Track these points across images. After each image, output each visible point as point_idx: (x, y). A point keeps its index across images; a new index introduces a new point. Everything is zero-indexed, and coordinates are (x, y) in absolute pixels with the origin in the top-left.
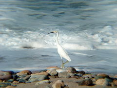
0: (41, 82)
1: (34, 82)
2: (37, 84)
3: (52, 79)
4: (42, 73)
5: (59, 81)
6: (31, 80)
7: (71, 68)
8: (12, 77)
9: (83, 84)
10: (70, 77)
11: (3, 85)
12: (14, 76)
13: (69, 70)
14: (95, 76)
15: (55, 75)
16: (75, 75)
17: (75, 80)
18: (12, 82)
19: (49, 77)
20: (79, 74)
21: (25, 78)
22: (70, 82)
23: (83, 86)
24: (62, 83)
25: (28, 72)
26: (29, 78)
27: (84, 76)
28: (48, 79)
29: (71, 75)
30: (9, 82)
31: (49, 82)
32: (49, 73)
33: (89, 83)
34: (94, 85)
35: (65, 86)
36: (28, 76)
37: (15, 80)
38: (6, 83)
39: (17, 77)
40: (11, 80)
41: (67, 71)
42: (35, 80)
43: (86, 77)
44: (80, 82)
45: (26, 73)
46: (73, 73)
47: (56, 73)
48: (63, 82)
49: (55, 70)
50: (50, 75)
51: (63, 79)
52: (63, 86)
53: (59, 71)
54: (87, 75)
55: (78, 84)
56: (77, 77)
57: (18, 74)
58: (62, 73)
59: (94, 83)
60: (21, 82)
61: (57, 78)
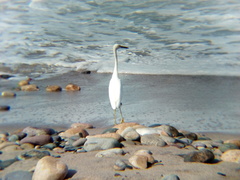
0: (105, 153)
1: (93, 150)
2: (99, 155)
3: (127, 147)
4: (108, 134)
5: (142, 152)
6: (88, 147)
7: (167, 128)
8: (51, 141)
9: (194, 158)
10: (166, 144)
11: (35, 154)
12: (54, 137)
13: (162, 131)
14: (220, 144)
16: (177, 141)
17: (175, 150)
18: (51, 149)
19: (123, 143)
21: (75, 144)
22: (165, 154)
23: (194, 164)
24: (149, 156)
25: (81, 131)
27: (196, 143)
28: (121, 146)
29: (168, 140)
30: (47, 148)
31: (123, 154)
32: (122, 134)
33: (207, 158)
34: (217, 162)
35: (156, 162)
36: (81, 140)
37: (58, 145)
38: (41, 150)
39: (60, 140)
40: (50, 145)
41: (159, 132)
42: (94, 147)
43: (200, 145)
44: (187, 156)
45: (78, 134)
46: (171, 136)
47: (137, 136)
48: (151, 154)
49: (134, 130)
50: (124, 140)
51: (150, 148)
52: (151, 161)
53: (143, 132)
54: (203, 142)
55: (182, 159)
56: (181, 145)
57: (61, 135)
58: (149, 137)
59: (217, 158)
60: (68, 150)
61: (138, 146)
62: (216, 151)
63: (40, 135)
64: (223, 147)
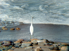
1: (24, 47)
2: (26, 48)
3: (34, 46)
4: (28, 42)
5: (38, 47)
6: (22, 46)
7: (45, 40)
8: (11, 45)
9: (53, 49)
10: (45, 45)
11: (6, 49)
13: (44, 41)
15: (36, 44)
16: (48, 44)
17: (48, 47)
18: (11, 47)
19: (33, 45)
20: (50, 43)
21: (18, 45)
22: (45, 48)
24: (40, 48)
25: (20, 41)
26: (21, 45)
29: (46, 44)
30: (10, 47)
31: (33, 48)
32: (32, 42)
33: (57, 49)
36: (20, 44)
37: (13, 46)
38: (8, 48)
39: (14, 44)
40: (11, 46)
41: (43, 41)
43: (55, 45)
44: (51, 48)
45: (19, 42)
46: (47, 42)
47: (37, 43)
48: (41, 48)
49: (36, 41)
50: (33, 44)
51: (41, 46)
52: (41, 50)
53: (38, 41)
54: (56, 44)
55: (50, 49)
56: (50, 45)
57: (14, 43)
58: (40, 43)
59: (60, 49)
60: (17, 47)
61: (37, 46)
62: (59, 47)
63: (8, 43)
64: (61, 46)
